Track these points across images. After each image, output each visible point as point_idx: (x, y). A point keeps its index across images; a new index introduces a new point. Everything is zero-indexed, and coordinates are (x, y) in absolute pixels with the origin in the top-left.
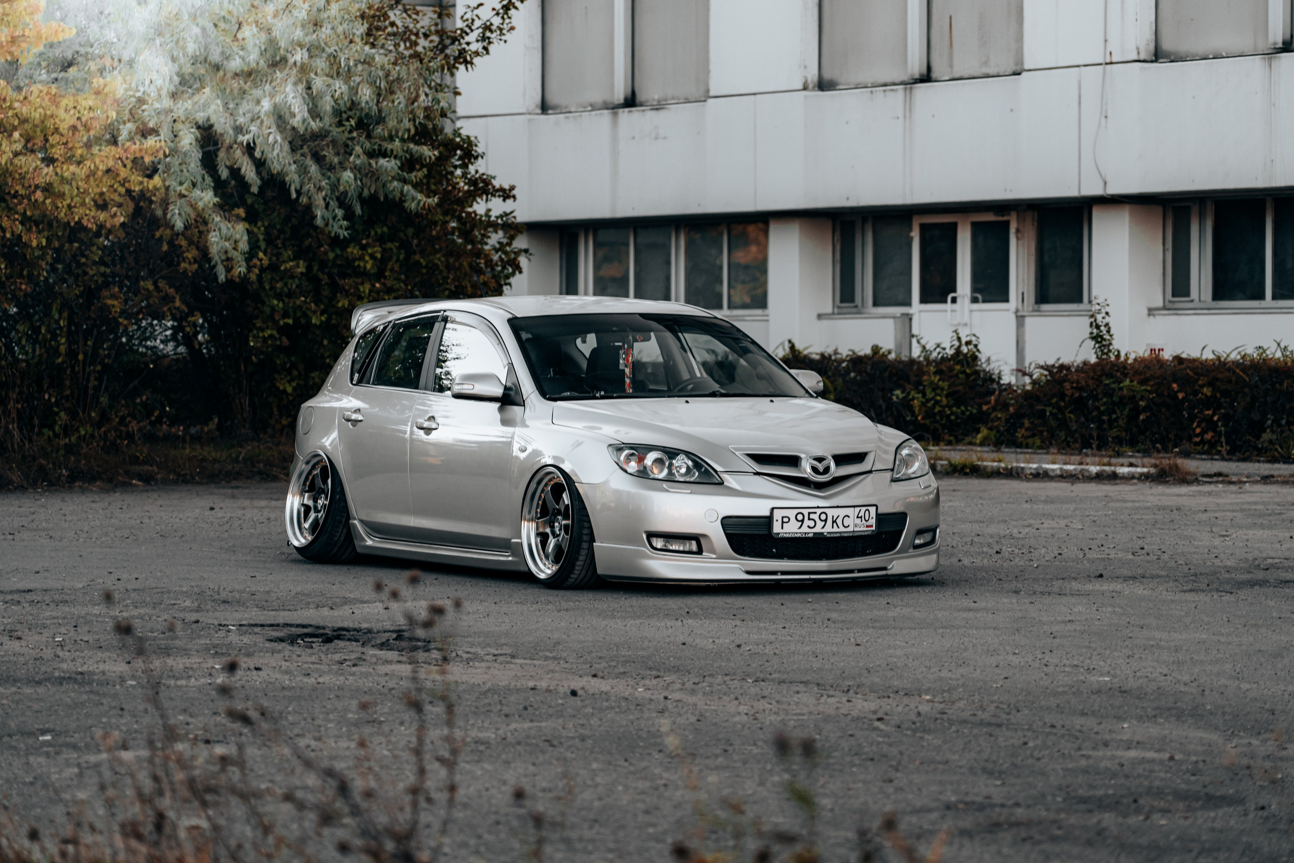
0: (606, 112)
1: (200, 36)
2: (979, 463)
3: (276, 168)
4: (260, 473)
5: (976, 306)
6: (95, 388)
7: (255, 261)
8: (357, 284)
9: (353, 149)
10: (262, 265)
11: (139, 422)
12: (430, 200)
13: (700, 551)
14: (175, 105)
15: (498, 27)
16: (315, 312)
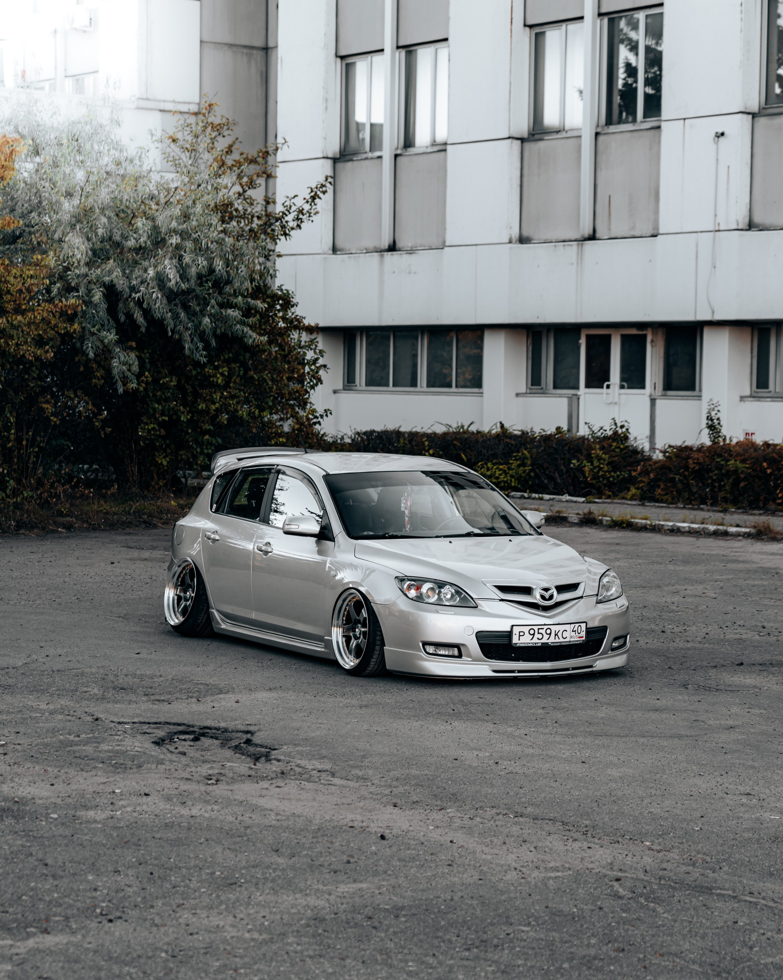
0: (376, 254)
1: (107, 224)
2: (633, 520)
3: (158, 315)
4: (145, 522)
5: (623, 391)
6: (33, 462)
7: (143, 378)
8: (211, 393)
9: (209, 302)
10: (147, 380)
11: (63, 486)
12: (262, 338)
13: (460, 656)
14: (89, 270)
15: (308, 211)
16: (183, 413)
